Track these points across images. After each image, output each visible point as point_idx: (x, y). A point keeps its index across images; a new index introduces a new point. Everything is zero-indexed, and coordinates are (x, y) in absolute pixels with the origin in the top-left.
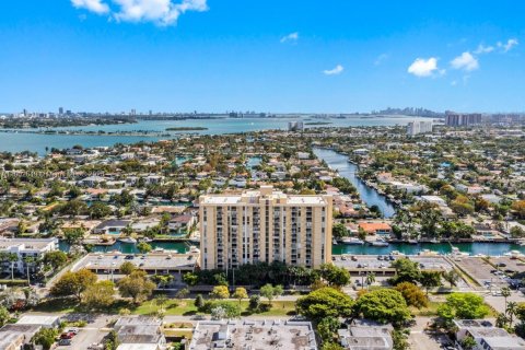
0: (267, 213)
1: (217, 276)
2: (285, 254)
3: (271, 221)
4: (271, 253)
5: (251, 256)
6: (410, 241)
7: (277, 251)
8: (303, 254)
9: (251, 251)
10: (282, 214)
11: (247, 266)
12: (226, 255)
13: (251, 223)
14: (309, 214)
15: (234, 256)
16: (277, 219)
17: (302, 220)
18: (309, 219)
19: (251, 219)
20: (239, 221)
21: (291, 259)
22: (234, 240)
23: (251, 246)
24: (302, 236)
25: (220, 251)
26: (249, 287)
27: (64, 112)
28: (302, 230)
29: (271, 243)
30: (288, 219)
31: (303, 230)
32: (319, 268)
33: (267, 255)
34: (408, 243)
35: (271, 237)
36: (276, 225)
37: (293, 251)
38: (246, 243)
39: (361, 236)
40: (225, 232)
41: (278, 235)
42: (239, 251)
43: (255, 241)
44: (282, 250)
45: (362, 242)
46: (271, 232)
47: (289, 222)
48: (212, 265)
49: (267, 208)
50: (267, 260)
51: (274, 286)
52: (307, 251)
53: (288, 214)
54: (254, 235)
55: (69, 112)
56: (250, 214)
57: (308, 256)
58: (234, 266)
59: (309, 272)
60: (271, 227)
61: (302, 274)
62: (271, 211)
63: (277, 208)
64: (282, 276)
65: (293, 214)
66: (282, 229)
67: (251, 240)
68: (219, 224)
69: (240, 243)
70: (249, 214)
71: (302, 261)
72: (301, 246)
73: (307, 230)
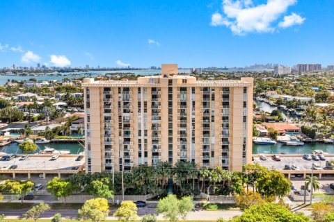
0: (170, 97)
1: (96, 183)
2: (194, 152)
3: (176, 107)
4: (175, 150)
5: (150, 154)
6: (325, 140)
7: (184, 147)
8: (218, 151)
9: (150, 147)
10: (190, 97)
11: (143, 168)
12: (117, 154)
13: (149, 111)
14: (226, 97)
15: (126, 154)
16: (184, 104)
17: (216, 107)
18: (226, 104)
19: (149, 105)
20: (133, 106)
21: (202, 158)
22: (127, 133)
23: (150, 140)
24: (216, 127)
25: (108, 147)
26: (144, 198)
27: (41, 66)
28: (216, 119)
29: (176, 136)
30: (198, 104)
31: (218, 119)
32: (240, 170)
33: (170, 153)
34: (323, 142)
35: (176, 129)
36: (182, 112)
37: (205, 147)
38: (142, 138)
39: (273, 136)
40: (115, 122)
41: (185, 126)
42: (133, 149)
43: (155, 134)
44: (190, 145)
45: (274, 142)
46: (176, 121)
47: (199, 109)
48: (97, 167)
49: (170, 89)
50: (171, 160)
51: (179, 197)
52: (223, 147)
53: (198, 97)
54: (153, 126)
55: (44, 67)
56: (148, 99)
57: (224, 154)
58: (127, 168)
59: (228, 175)
60: (176, 115)
61: (218, 178)
62: (175, 92)
63: (183, 89)
64: (191, 181)
65: (205, 97)
66: (190, 118)
67: (150, 133)
68: (106, 111)
69: (134, 136)
70: (147, 97)
71: (216, 162)
72: (215, 141)
73: (224, 118)
